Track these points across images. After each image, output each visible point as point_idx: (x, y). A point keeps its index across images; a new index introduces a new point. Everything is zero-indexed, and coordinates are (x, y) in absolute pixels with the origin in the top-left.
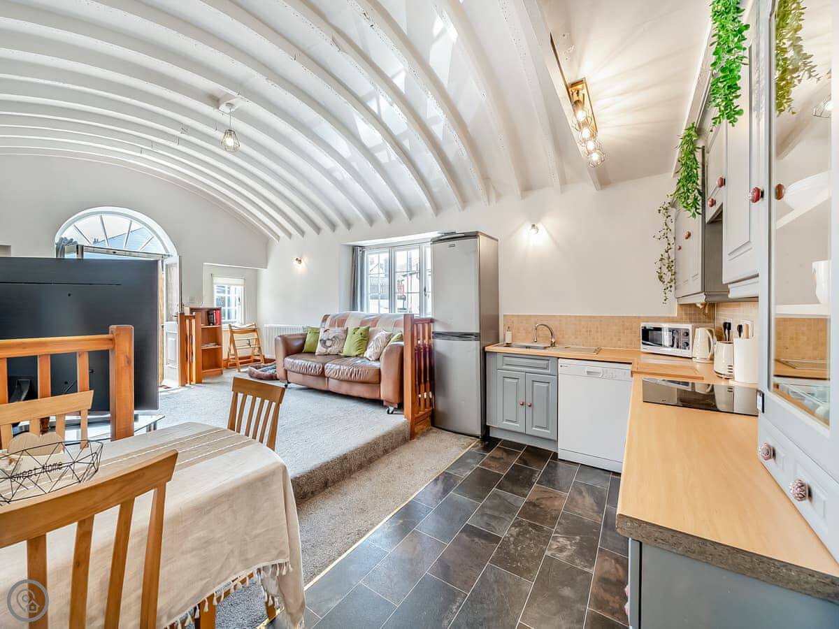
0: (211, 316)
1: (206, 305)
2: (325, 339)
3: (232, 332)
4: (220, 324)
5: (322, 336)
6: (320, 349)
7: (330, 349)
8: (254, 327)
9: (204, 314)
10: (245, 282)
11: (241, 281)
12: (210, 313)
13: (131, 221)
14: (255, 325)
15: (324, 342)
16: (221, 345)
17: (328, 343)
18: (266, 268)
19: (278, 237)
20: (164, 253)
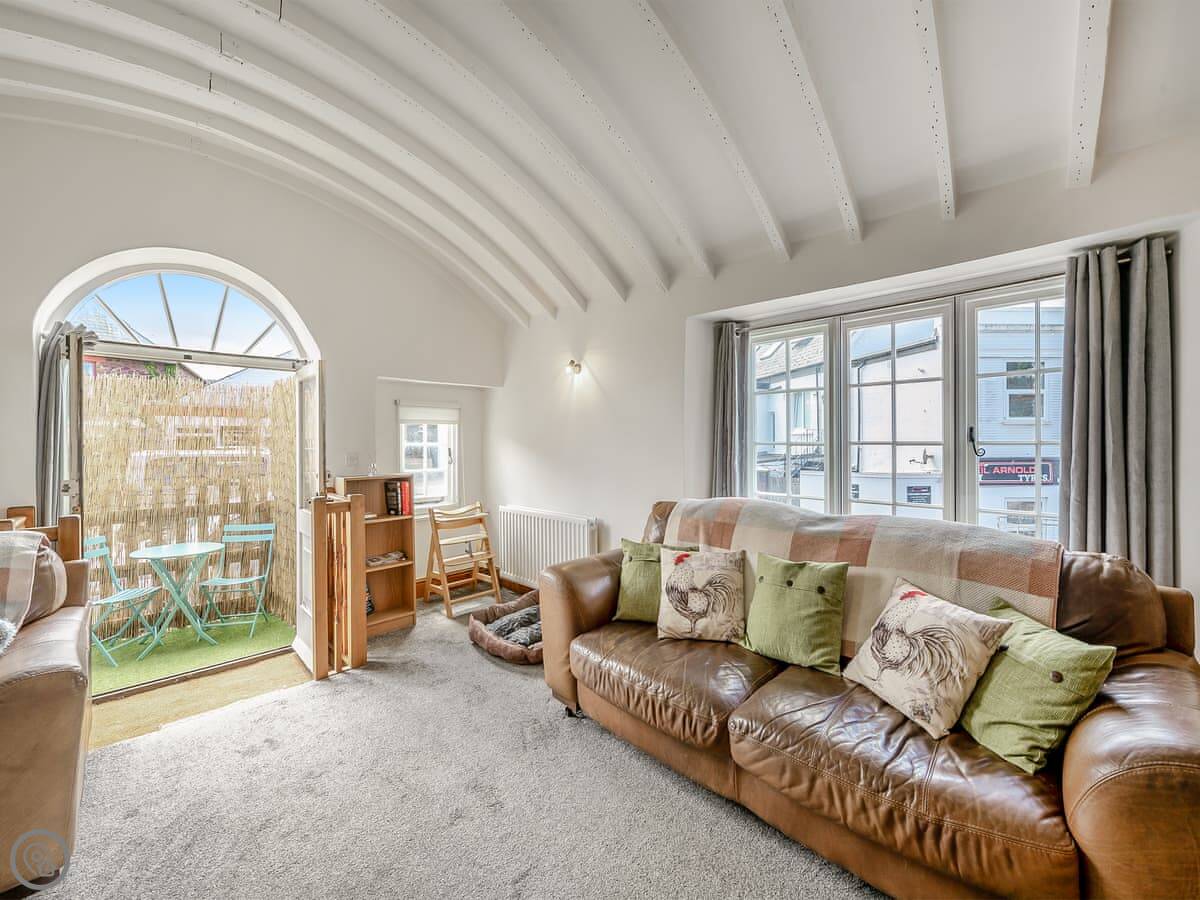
0: (391, 495)
1: (381, 470)
2: (683, 586)
3: (436, 526)
4: (410, 513)
5: (668, 572)
6: (669, 619)
7: (702, 623)
8: (478, 514)
9: (377, 494)
10: (460, 414)
11: (453, 415)
12: (391, 487)
13: (228, 287)
14: (481, 508)
15: (682, 599)
16: (412, 559)
17: (697, 603)
18: (502, 384)
19: (527, 317)
20: (296, 356)
